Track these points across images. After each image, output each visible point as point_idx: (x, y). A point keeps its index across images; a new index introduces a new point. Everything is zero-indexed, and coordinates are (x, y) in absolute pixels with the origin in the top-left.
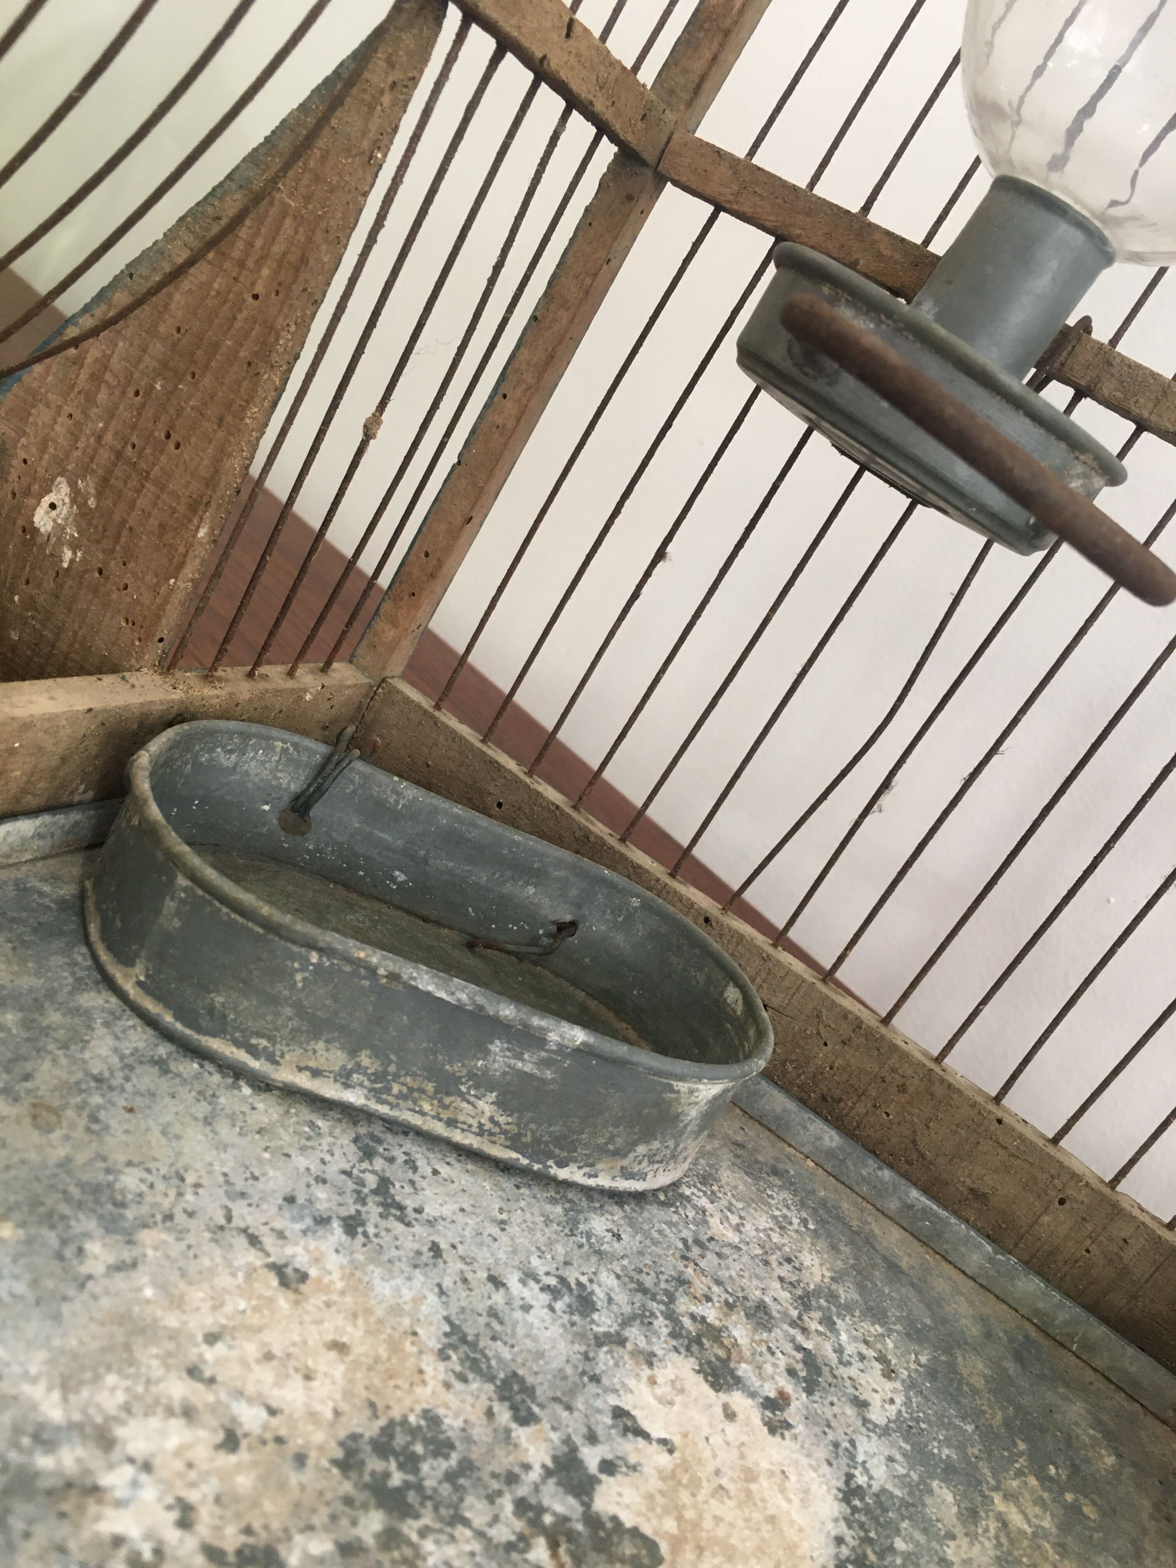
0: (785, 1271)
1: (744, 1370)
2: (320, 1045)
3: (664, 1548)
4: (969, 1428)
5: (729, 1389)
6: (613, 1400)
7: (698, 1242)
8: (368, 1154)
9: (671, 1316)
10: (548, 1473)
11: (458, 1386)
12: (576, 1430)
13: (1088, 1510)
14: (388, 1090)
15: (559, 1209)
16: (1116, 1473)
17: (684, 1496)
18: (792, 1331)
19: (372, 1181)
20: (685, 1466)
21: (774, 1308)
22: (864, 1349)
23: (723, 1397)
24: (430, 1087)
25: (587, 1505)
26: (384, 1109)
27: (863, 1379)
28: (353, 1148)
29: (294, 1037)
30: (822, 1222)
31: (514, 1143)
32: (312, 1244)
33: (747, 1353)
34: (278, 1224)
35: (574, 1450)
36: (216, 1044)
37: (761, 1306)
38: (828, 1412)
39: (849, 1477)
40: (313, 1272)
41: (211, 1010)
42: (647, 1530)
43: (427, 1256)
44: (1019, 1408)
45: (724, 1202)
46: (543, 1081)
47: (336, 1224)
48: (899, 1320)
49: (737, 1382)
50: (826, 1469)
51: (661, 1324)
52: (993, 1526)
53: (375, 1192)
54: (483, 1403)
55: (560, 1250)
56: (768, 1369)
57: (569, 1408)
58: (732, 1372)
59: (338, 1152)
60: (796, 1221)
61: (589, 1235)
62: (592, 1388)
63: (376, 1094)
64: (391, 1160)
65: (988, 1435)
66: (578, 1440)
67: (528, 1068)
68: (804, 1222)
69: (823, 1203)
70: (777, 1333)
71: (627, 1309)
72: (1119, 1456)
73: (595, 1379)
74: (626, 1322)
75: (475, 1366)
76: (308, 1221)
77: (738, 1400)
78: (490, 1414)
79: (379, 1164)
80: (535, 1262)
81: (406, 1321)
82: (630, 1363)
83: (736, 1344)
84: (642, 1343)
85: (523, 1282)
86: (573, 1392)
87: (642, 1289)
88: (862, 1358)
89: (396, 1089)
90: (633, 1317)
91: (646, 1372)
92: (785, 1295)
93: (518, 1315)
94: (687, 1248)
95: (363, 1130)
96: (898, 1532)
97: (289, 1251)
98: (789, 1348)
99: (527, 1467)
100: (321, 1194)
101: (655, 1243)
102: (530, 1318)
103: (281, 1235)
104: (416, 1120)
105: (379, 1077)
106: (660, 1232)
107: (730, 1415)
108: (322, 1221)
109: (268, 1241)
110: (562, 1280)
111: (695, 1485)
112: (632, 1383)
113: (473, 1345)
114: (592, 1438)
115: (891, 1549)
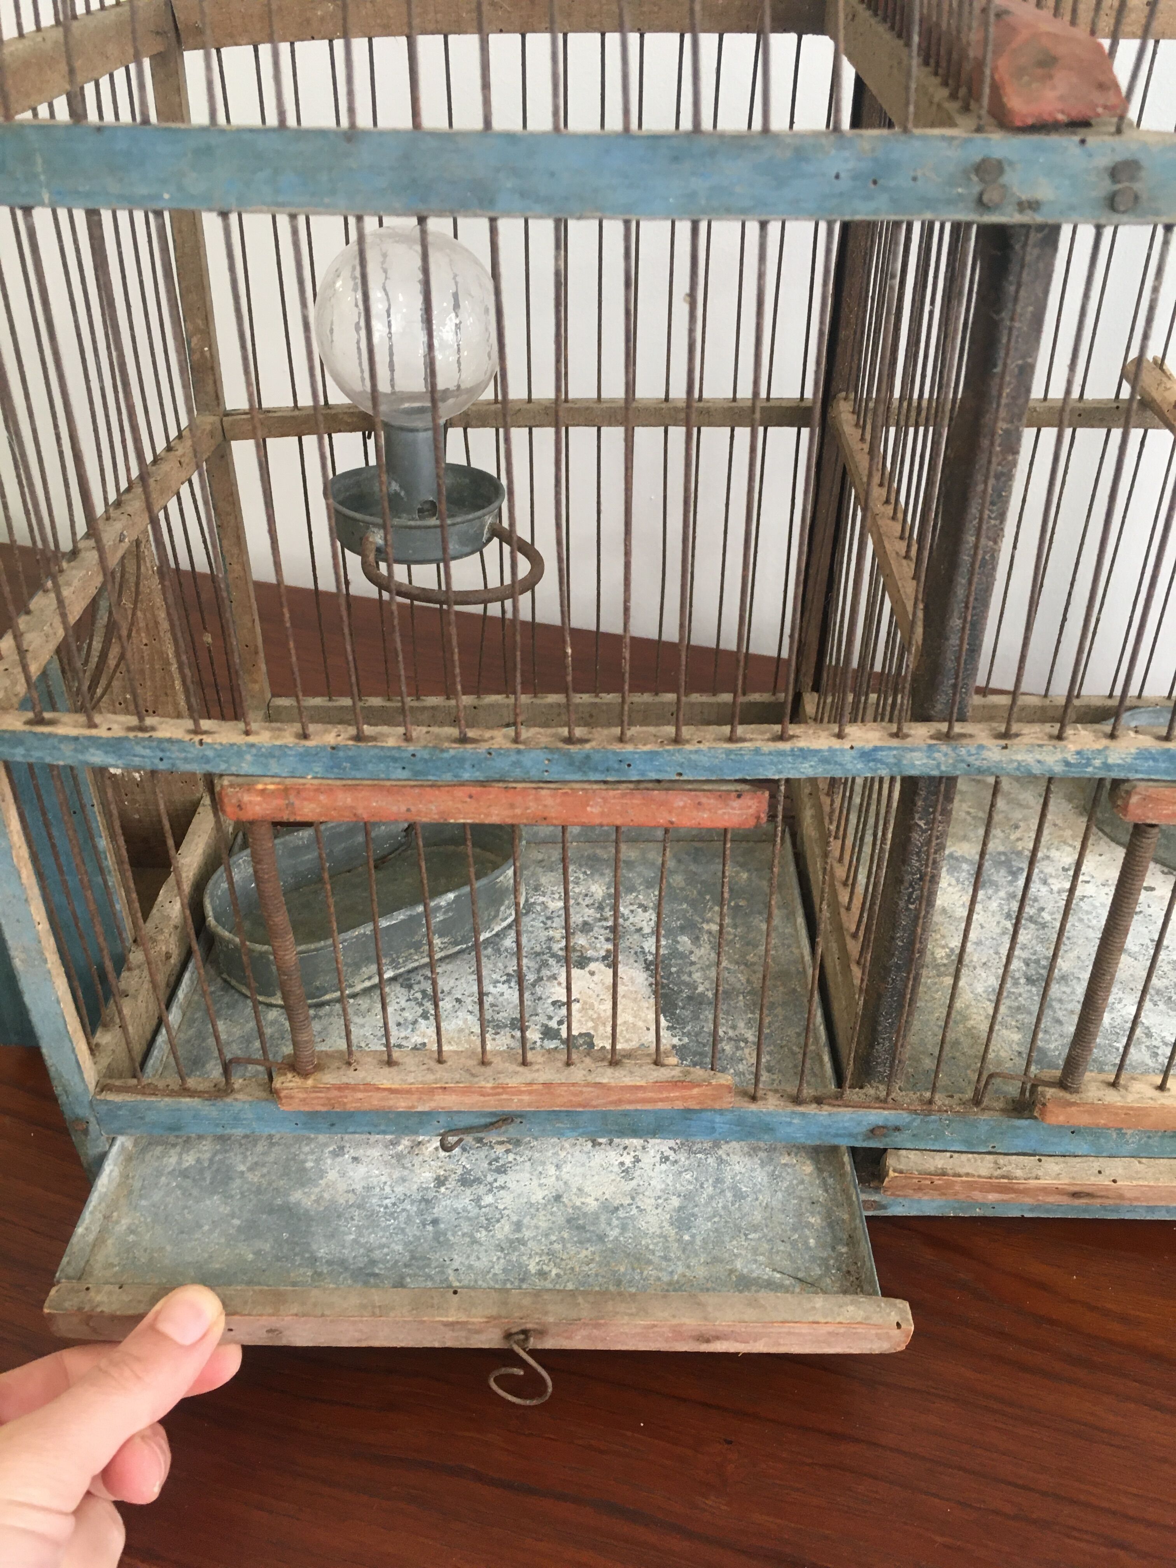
0: (588, 901)
1: (590, 953)
2: (364, 969)
3: (592, 1032)
4: (685, 906)
5: (588, 964)
6: (550, 1001)
7: (548, 918)
8: (410, 987)
9: (554, 955)
10: (542, 1039)
11: (497, 1037)
12: (544, 1020)
13: (742, 903)
14: (399, 963)
15: (490, 950)
16: (749, 879)
17: (590, 1012)
18: (600, 924)
19: (419, 995)
20: (585, 1003)
21: (590, 920)
22: (632, 908)
23: (587, 969)
24: (412, 951)
25: (561, 1039)
26: (402, 970)
27: (636, 920)
28: (403, 990)
29: (353, 974)
30: (591, 867)
31: (456, 944)
32: (418, 1032)
33: (587, 946)
34: (402, 1035)
35: (546, 1026)
36: (327, 997)
37: (585, 923)
38: (628, 944)
39: (646, 960)
40: (426, 1041)
41: (317, 988)
42: (584, 1031)
43: (457, 1005)
44: (702, 882)
45: (549, 892)
46: (451, 917)
47: (420, 1020)
48: (640, 884)
49: (590, 960)
50: (636, 965)
51: (552, 961)
52: (706, 937)
53: (423, 998)
54: (508, 1035)
55: (500, 965)
56: (598, 945)
57: (537, 1015)
58: (586, 958)
59: (399, 995)
60: (581, 876)
61: (506, 950)
62: (541, 1002)
63: (396, 968)
64: (419, 982)
65: (693, 904)
66: (546, 1022)
67: (442, 918)
68: (585, 873)
69: (589, 857)
70: (596, 929)
71: (537, 966)
72: (748, 871)
73: (540, 999)
74: (539, 971)
75: (498, 1026)
76: (411, 1026)
77: (593, 966)
78: (513, 1037)
79: (416, 987)
80: (494, 976)
81: (467, 1031)
82: (548, 984)
83: (582, 946)
84: (549, 973)
85: (495, 987)
86: (535, 1009)
87: (537, 954)
88: (632, 911)
89: (401, 960)
90: (540, 967)
91: (555, 982)
92: (591, 911)
93: (501, 999)
94: (545, 923)
95: (401, 980)
96: (671, 966)
97: (413, 1040)
98: (603, 931)
99: (535, 1042)
100: (406, 1014)
101: (532, 932)
102: (506, 996)
103: (406, 1038)
104: (416, 964)
105: (393, 961)
106: (532, 926)
107: (592, 973)
108: (415, 1022)
109: (404, 1043)
110: (508, 975)
111: (592, 1007)
112: (553, 990)
113: (493, 1021)
114: (550, 1018)
115: (671, 973)
